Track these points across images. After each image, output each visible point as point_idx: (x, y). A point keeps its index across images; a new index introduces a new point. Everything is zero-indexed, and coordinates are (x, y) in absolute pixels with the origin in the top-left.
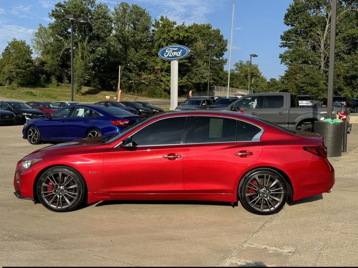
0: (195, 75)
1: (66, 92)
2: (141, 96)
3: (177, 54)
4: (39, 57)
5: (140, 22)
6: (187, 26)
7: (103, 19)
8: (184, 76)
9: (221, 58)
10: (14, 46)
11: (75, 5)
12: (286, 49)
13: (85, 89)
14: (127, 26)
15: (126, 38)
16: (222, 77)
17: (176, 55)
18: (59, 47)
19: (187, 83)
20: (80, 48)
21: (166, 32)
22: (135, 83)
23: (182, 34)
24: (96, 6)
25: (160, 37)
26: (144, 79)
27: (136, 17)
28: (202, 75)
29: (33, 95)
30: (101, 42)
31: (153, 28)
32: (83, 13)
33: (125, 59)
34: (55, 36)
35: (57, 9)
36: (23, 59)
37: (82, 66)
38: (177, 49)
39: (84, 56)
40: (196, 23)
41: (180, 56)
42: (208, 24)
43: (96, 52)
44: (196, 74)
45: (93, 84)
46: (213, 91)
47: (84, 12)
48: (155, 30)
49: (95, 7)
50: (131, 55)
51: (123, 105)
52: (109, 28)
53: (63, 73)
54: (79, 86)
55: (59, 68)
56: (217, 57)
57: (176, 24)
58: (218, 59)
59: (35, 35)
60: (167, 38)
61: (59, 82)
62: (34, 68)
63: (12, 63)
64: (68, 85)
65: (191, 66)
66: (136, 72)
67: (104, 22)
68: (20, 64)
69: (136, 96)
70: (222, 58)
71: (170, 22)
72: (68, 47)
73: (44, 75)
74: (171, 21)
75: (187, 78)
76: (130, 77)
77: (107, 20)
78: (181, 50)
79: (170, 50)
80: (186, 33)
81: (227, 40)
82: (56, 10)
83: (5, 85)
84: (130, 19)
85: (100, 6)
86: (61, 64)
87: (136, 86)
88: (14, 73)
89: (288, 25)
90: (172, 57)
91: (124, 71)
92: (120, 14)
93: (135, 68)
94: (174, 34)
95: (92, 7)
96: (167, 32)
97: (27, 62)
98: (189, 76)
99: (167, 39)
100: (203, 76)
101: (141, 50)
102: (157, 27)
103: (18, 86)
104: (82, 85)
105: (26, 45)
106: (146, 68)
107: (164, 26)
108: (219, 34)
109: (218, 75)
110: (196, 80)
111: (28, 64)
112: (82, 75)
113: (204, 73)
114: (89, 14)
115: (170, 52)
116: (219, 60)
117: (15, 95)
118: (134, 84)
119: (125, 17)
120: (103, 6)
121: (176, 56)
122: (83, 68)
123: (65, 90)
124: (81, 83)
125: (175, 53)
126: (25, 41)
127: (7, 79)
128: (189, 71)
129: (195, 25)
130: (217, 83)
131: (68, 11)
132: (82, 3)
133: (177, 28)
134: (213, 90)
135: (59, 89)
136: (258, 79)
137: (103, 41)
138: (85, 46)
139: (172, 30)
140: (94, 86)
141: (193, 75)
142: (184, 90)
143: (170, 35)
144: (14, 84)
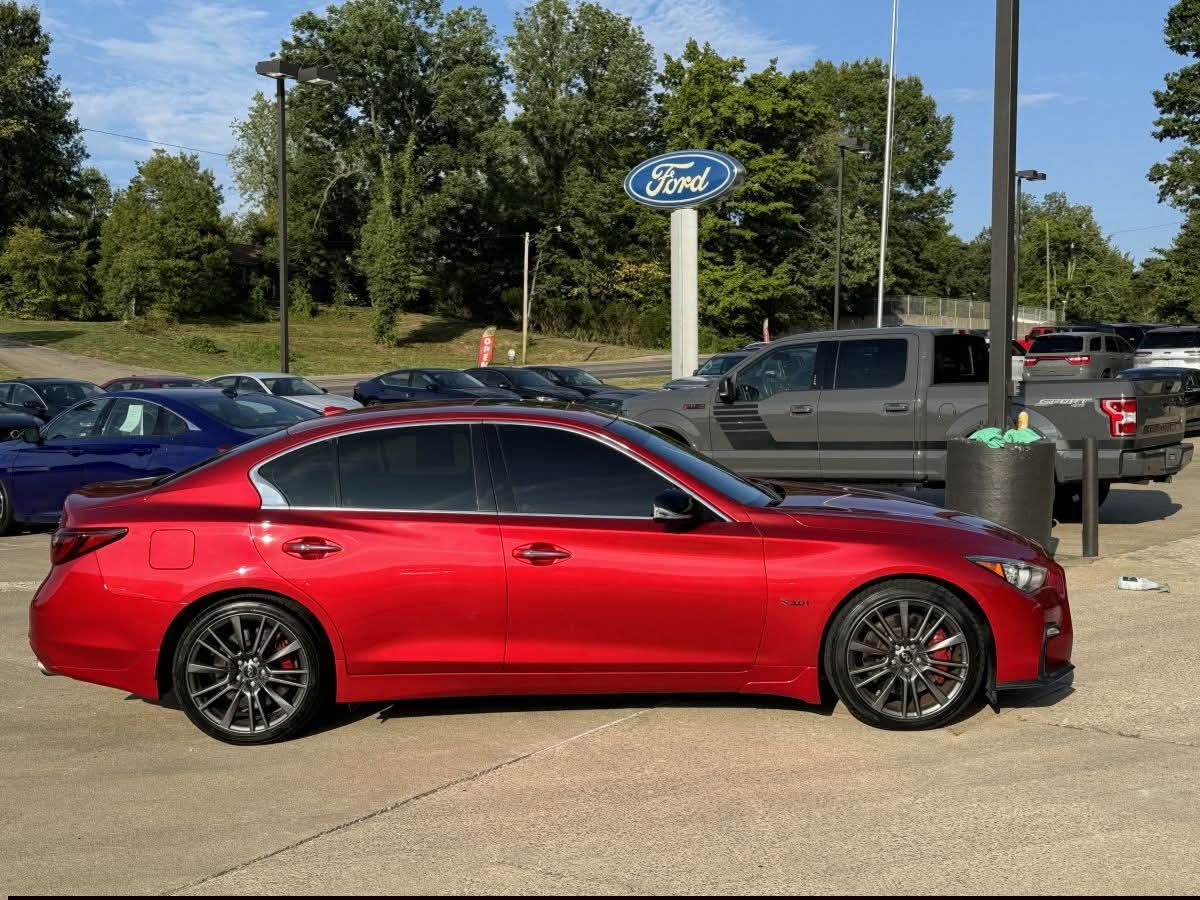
0: (822, 259)
1: (340, 335)
2: (615, 344)
3: (692, 185)
4: (257, 211)
5: (611, 66)
6: (787, 74)
7: (468, 65)
8: (776, 264)
9: (927, 189)
10: (157, 178)
11: (364, 19)
12: (1180, 143)
13: (411, 322)
14: (563, 85)
15: (558, 132)
16: (932, 260)
17: (689, 189)
18: (316, 176)
19: (790, 287)
20: (386, 173)
21: (706, 99)
22: (591, 297)
23: (765, 106)
24: (444, 20)
25: (686, 121)
26: (626, 280)
27: (596, 49)
28: (846, 256)
29: (212, 353)
30: (463, 148)
31: (658, 89)
32: (396, 48)
33: (553, 209)
34: (300, 133)
35: (301, 36)
36: (189, 221)
37: (396, 240)
38: (691, 164)
39: (403, 203)
40: (824, 61)
41: (704, 192)
42: (871, 60)
43: (444, 187)
44: (826, 255)
45: (443, 306)
46: (895, 315)
47: (400, 42)
48: (668, 96)
49: (439, 22)
50: (577, 191)
51: (476, 381)
52: (490, 98)
53: (331, 268)
54: (385, 313)
55: (318, 249)
56: (912, 183)
57: (743, 68)
58: (915, 194)
59: (240, 133)
60: (711, 121)
61: (318, 301)
62: (226, 252)
63: (144, 238)
64: (350, 309)
65: (803, 223)
66: (594, 255)
67: (469, 77)
68: (180, 241)
69: (594, 345)
70: (932, 188)
71: (721, 61)
72: (349, 173)
73: (265, 278)
74: (725, 59)
75: (790, 270)
76: (572, 275)
77: (483, 69)
78: (708, 169)
79: (665, 169)
80: (784, 99)
81: (949, 120)
82: (298, 40)
83: (121, 316)
84: (572, 61)
85: (457, 21)
86: (326, 234)
87: (595, 308)
88: (153, 275)
89: (1182, 50)
90: (675, 196)
91: (548, 251)
92: (536, 42)
93: (590, 241)
94: (736, 106)
95: (430, 25)
96: (711, 101)
97: (203, 233)
98: (800, 261)
99: (710, 126)
100: (851, 258)
101: (612, 170)
102: (675, 84)
103: (169, 321)
104: (399, 310)
105: (201, 171)
106: (634, 238)
107: (697, 78)
108: (917, 96)
109: (917, 254)
110: (826, 277)
111: (208, 239)
112: (394, 272)
113: (855, 247)
114: (419, 49)
115: (667, 179)
116: (922, 195)
117: (148, 353)
118: (586, 301)
119: (552, 54)
120: (471, 18)
121: (687, 193)
122: (398, 245)
123: (340, 330)
124: (391, 300)
125: (686, 182)
126: (196, 157)
127: (128, 298)
128: (798, 242)
129: (824, 70)
130: (913, 285)
131: (340, 42)
132: (392, 10)
133: (747, 83)
134: (897, 312)
135: (316, 328)
136: (1092, 262)
137: (468, 148)
138: (406, 165)
139: (730, 93)
140: (445, 314)
141: (814, 256)
142: (777, 315)
143: (722, 109)
144: (156, 313)
